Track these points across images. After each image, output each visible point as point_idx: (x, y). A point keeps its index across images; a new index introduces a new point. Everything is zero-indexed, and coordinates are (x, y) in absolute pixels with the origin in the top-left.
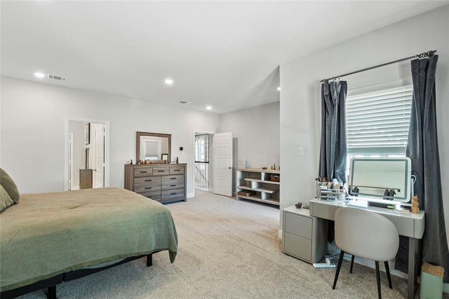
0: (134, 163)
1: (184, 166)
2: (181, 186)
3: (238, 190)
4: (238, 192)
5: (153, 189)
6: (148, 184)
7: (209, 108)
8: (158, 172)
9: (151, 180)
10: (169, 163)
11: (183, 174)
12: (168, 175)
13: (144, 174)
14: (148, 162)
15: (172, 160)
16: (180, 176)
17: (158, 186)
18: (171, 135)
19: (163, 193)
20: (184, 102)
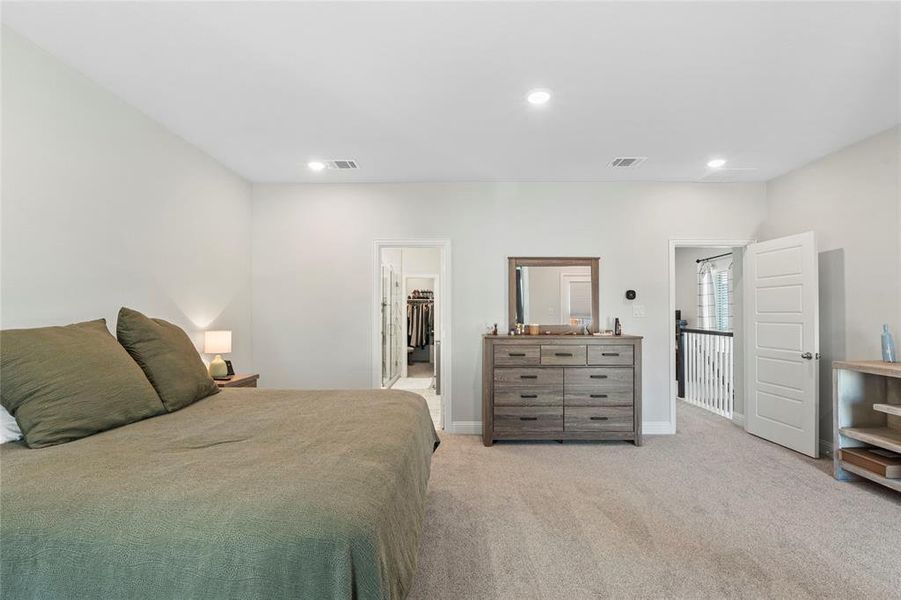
0: (503, 330)
1: (635, 343)
2: (623, 401)
3: (841, 443)
4: (843, 451)
5: (540, 399)
6: (528, 387)
7: (716, 164)
8: (556, 358)
9: (535, 377)
10: (590, 334)
11: (628, 367)
12: (582, 367)
13: (519, 361)
14: (534, 332)
15: (603, 326)
16: (624, 371)
17: (555, 393)
18: (597, 259)
19: (569, 412)
20: (627, 162)
